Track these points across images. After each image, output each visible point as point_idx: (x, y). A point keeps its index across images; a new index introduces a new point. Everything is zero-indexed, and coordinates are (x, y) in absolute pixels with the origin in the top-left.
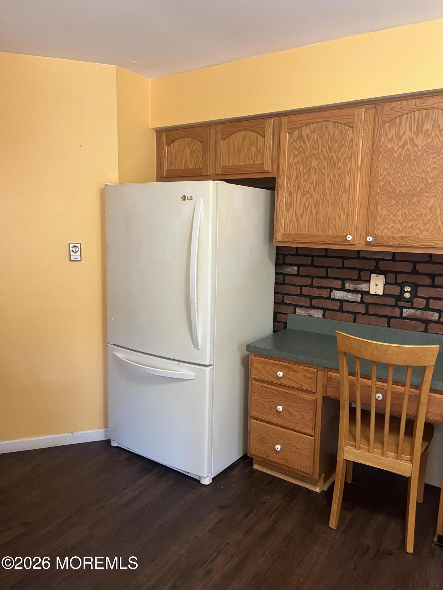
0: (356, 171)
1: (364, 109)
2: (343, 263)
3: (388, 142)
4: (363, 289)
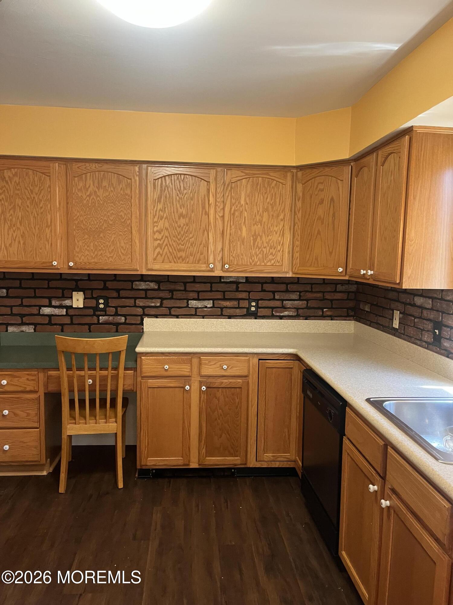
0: (55, 212)
1: (57, 164)
2: (48, 283)
3: (78, 191)
4: (67, 304)
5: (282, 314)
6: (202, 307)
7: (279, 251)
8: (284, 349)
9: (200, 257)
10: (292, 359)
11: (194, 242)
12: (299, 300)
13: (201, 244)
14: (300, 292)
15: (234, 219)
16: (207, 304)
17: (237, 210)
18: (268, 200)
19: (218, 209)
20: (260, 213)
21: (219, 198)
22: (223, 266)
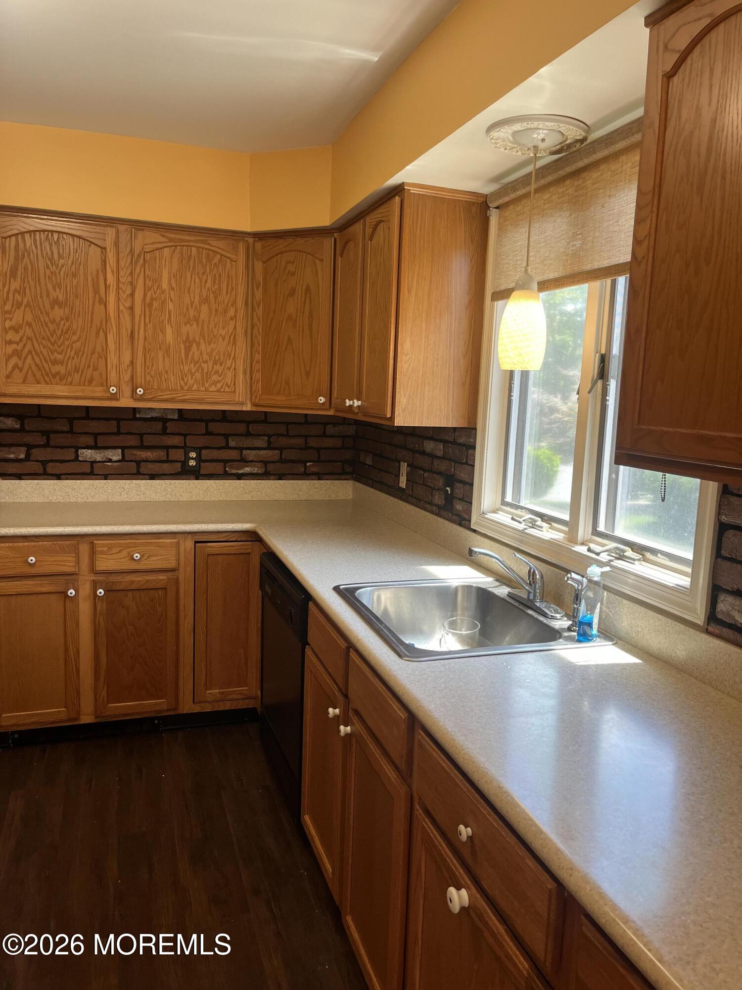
5: (240, 472)
6: (102, 460)
7: (229, 369)
8: (236, 524)
9: (92, 375)
10: (250, 540)
11: (80, 349)
12: (269, 448)
13: (93, 353)
14: (269, 436)
15: (150, 314)
16: (112, 456)
17: (155, 299)
18: (209, 285)
19: (122, 294)
20: (195, 303)
21: (124, 275)
22: (134, 391)
